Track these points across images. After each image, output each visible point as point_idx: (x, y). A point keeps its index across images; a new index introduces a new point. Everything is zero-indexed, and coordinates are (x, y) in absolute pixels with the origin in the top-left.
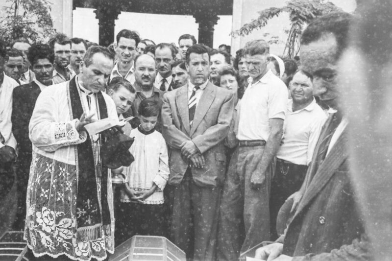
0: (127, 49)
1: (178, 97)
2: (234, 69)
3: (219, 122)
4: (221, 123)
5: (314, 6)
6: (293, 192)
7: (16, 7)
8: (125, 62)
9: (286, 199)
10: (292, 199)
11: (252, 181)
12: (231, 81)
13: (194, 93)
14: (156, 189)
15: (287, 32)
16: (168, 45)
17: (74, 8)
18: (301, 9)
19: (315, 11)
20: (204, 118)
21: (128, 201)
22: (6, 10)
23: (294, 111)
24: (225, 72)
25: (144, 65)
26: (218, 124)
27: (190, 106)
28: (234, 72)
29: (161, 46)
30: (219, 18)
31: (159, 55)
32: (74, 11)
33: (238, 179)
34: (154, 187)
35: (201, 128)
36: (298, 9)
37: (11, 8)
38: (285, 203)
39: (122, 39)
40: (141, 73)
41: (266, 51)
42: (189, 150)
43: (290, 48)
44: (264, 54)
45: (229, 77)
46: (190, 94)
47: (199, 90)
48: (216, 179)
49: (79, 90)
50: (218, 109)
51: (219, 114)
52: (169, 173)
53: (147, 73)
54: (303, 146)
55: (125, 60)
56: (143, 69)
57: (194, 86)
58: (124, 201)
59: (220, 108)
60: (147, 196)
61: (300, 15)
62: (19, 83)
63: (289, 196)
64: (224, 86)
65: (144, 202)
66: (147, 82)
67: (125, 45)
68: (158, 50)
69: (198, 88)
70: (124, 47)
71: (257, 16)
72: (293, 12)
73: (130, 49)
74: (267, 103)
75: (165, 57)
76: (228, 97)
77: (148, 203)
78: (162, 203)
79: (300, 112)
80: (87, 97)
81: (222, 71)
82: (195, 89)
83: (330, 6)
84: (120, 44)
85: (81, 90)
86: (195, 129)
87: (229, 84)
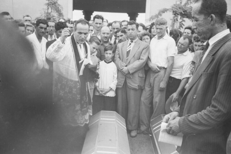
0: (98, 24)
1: (123, 46)
2: (149, 33)
3: (141, 58)
4: (141, 59)
5: (184, 8)
6: (173, 93)
7: (48, 9)
8: (97, 30)
9: (170, 96)
10: (173, 96)
11: (161, 87)
12: (147, 39)
13: (130, 44)
14: (111, 89)
15: (171, 19)
16: (118, 22)
17: (73, 10)
18: (177, 10)
19: (184, 10)
20: (134, 56)
21: (98, 95)
22: (44, 10)
23: (178, 54)
24: (145, 35)
25: (105, 32)
26: (140, 60)
27: (128, 50)
28: (149, 34)
29: (115, 22)
30: (138, 15)
31: (114, 26)
32: (73, 11)
33: (151, 85)
34: (110, 88)
35: (132, 61)
36: (176, 10)
37: (46, 9)
38: (169, 98)
39: (96, 19)
40: (103, 35)
41: (166, 24)
42: (125, 72)
43: (172, 27)
44: (165, 25)
45: (147, 37)
46: (129, 44)
47: (133, 43)
48: (138, 86)
49: (76, 43)
50: (141, 52)
51: (141, 55)
52: (117, 82)
53: (106, 35)
54: (180, 71)
55: (97, 29)
56: (104, 33)
57: (130, 41)
58: (96, 94)
59: (142, 52)
60: (107, 92)
61: (177, 13)
62: (48, 40)
63: (171, 95)
64: (144, 41)
65: (106, 96)
66: (105, 39)
67: (98, 22)
68: (113, 24)
69: (132, 42)
70: (97, 23)
71: (157, 13)
72: (174, 12)
73: (100, 24)
74: (167, 49)
75: (117, 27)
76: (146, 47)
77: (108, 96)
78: (113, 96)
79: (181, 55)
80: (80, 45)
81: (143, 34)
82: (131, 42)
83: (191, 8)
84: (95, 22)
85: (77, 43)
86: (129, 62)
87: (146, 40)
